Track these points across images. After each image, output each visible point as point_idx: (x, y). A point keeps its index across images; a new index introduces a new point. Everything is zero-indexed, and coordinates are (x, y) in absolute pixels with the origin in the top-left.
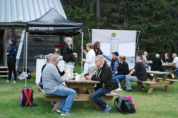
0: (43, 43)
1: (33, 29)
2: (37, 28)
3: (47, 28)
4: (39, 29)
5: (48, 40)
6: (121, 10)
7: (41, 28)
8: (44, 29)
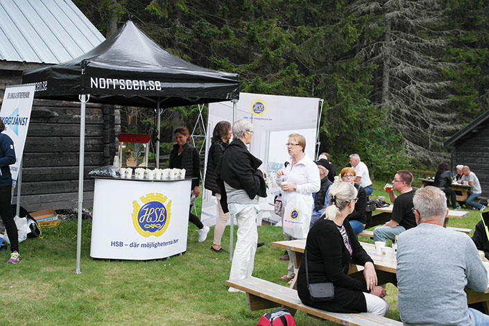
0: (57, 127)
1: (103, 86)
2: (115, 82)
3: (142, 83)
4: (123, 87)
5: (70, 118)
6: (185, 41)
7: (127, 81)
8: (136, 87)
